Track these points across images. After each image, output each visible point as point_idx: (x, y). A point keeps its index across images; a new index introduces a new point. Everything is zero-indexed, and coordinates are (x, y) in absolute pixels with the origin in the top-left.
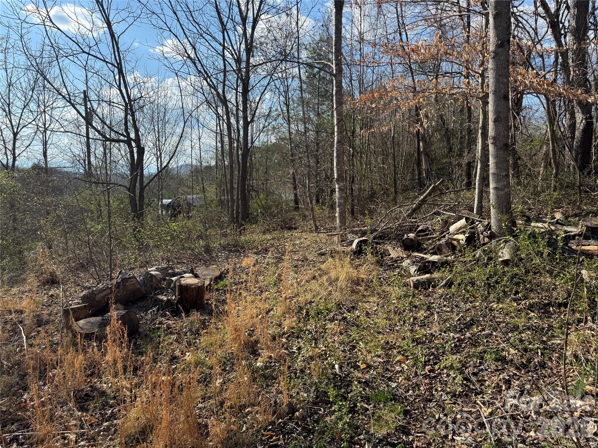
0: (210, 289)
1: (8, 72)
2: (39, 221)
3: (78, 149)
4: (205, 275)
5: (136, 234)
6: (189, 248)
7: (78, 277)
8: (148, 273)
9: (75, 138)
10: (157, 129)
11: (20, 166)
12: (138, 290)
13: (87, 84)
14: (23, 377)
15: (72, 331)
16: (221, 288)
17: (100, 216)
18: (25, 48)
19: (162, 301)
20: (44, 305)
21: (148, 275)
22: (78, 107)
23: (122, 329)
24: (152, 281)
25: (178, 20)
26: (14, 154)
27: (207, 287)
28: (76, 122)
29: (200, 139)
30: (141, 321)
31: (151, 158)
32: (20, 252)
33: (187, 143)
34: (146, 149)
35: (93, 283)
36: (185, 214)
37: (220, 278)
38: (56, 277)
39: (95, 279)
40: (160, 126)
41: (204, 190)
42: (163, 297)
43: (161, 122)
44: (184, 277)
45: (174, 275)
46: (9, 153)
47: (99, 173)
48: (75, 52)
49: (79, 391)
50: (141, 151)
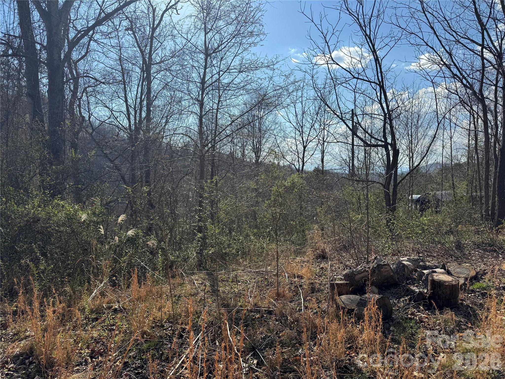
0: (465, 289)
1: (303, 104)
2: (316, 209)
3: (346, 155)
4: (458, 273)
5: (390, 225)
6: (439, 242)
7: (341, 256)
8: (400, 262)
9: (344, 146)
10: (410, 133)
11: (307, 170)
12: (392, 277)
13: (355, 104)
14: (300, 333)
15: (336, 304)
16: (478, 290)
17: (359, 208)
18: (314, 85)
19: (414, 292)
20: (316, 275)
21: (400, 264)
22: (347, 122)
23: (377, 313)
24: (404, 270)
25: (435, 33)
26: (303, 161)
27: (461, 285)
28: (345, 134)
29: (451, 138)
30: (394, 307)
31: (404, 159)
32: (303, 231)
33: (438, 144)
34: (401, 151)
35: (353, 263)
36: (433, 209)
37: (476, 278)
38: (326, 253)
39: (355, 260)
40: (413, 130)
41: (453, 187)
42: (415, 288)
43: (414, 127)
44: (435, 272)
45: (426, 268)
46: (300, 160)
47: (360, 173)
48: (347, 80)
49: (339, 361)
50: (396, 153)
